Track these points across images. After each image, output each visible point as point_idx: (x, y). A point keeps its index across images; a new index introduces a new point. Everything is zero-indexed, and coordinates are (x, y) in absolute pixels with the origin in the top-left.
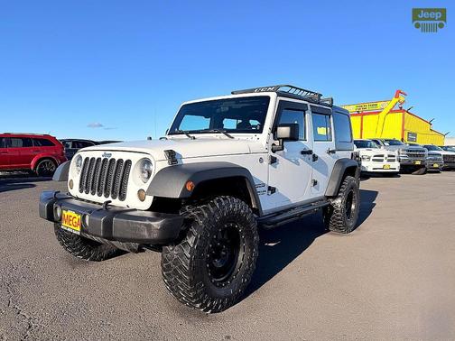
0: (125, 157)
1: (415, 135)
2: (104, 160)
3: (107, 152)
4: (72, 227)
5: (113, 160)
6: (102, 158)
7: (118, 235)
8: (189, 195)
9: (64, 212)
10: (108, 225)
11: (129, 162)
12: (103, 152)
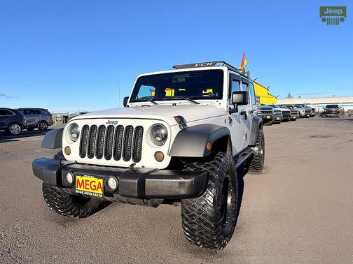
0: (135, 124)
1: (259, 97)
2: (109, 127)
3: (112, 120)
4: (90, 190)
5: (120, 127)
6: (107, 126)
7: (151, 194)
8: (209, 154)
9: (78, 177)
10: (142, 185)
11: (140, 128)
12: (107, 120)
